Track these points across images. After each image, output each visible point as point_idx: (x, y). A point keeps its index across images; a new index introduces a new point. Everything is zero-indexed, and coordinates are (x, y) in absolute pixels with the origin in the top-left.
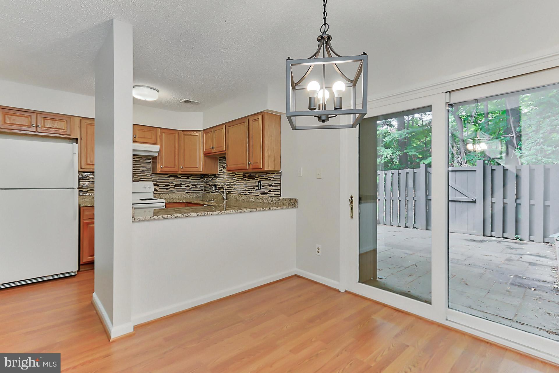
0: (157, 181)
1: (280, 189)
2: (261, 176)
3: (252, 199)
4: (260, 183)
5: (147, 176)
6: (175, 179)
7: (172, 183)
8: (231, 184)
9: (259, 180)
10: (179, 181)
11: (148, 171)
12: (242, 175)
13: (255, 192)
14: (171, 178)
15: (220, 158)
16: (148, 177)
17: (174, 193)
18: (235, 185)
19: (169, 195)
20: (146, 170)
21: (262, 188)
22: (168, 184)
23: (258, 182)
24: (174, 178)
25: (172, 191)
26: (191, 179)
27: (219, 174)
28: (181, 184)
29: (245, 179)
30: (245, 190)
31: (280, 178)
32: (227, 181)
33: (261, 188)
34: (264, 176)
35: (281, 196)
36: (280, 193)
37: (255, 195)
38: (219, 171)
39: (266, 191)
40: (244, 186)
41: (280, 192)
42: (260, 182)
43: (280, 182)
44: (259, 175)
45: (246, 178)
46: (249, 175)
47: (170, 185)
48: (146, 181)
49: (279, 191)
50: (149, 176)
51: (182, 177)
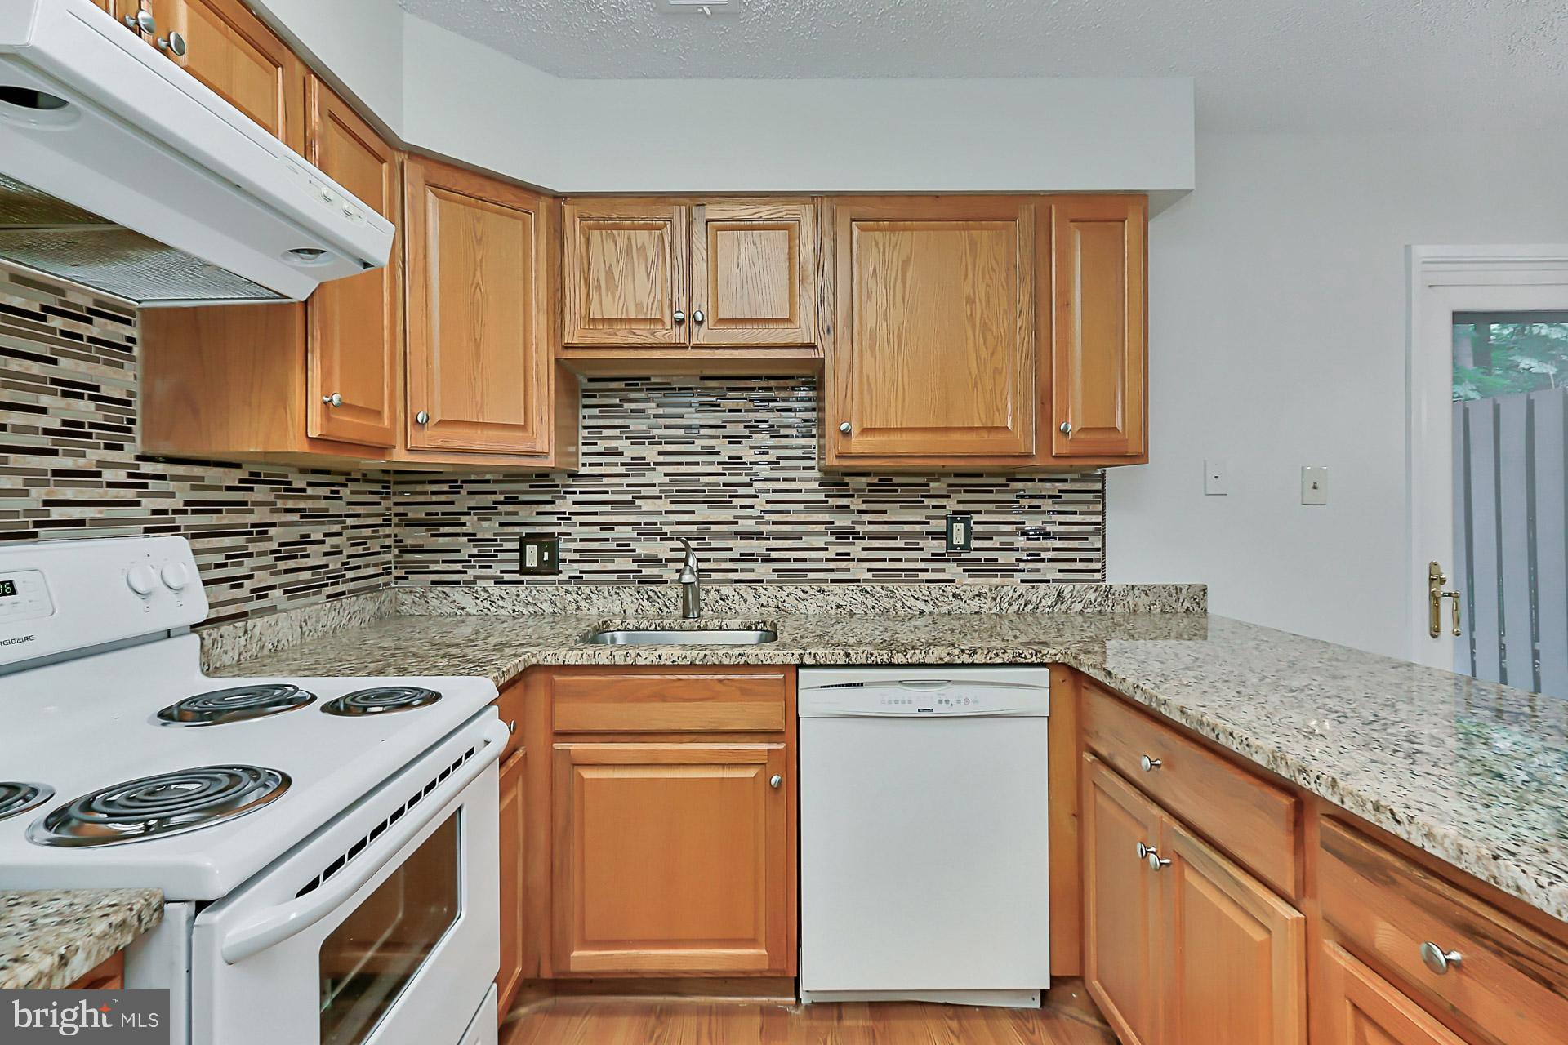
0: (180, 520)
1: (1102, 550)
2: (965, 491)
3: (910, 602)
4: (966, 522)
5: (109, 475)
6: (280, 504)
7: (262, 529)
8: (714, 528)
9: (952, 505)
10: (296, 517)
11: (115, 433)
12: (816, 485)
13: (923, 565)
14: (261, 493)
15: (591, 380)
16: (111, 485)
17: (273, 609)
18: (746, 536)
19: (257, 630)
20: (99, 418)
21: (974, 544)
22: (239, 541)
23: (951, 520)
24: (271, 498)
25: (261, 593)
26: (350, 504)
27: (583, 470)
28: (306, 541)
29: (844, 501)
30: (844, 557)
31: (1098, 502)
32: (667, 512)
33: (966, 547)
34: (991, 492)
35: (1103, 579)
36: (1098, 566)
37: (922, 581)
38: (584, 454)
39: (1004, 558)
40: (833, 538)
41: (1103, 561)
42: (964, 517)
43: (1099, 519)
44: (950, 486)
45: (852, 496)
46: (869, 485)
47: (252, 548)
48: (95, 522)
49: (1097, 555)
50: (121, 476)
51: (310, 491)
